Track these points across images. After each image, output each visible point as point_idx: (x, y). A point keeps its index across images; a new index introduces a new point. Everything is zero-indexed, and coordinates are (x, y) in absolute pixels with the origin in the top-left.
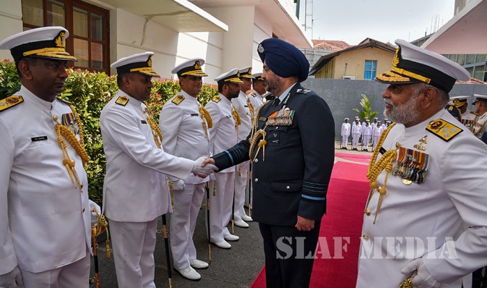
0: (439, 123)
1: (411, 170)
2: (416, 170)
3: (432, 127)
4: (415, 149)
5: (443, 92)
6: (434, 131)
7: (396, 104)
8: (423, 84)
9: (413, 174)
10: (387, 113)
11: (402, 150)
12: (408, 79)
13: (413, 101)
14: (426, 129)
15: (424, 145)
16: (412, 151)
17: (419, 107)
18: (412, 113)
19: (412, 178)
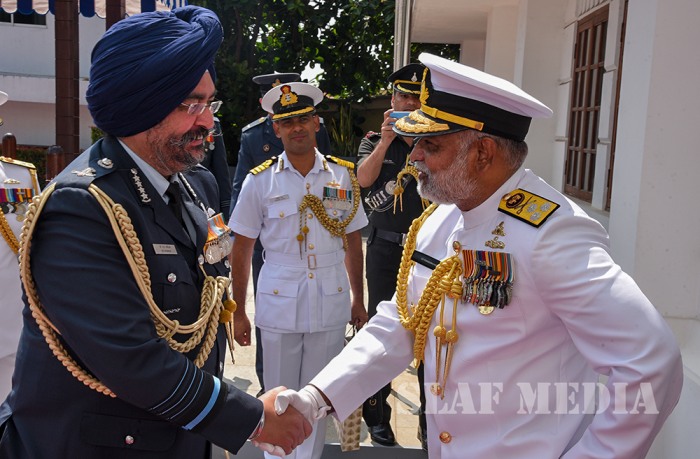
0: (519, 197)
1: (488, 287)
2: (496, 285)
3: (509, 205)
4: (487, 249)
5: (509, 142)
6: (512, 211)
7: (433, 171)
8: (473, 133)
9: (493, 294)
10: (422, 189)
11: (467, 254)
12: (445, 127)
13: (461, 162)
14: (499, 210)
15: (501, 239)
16: (484, 253)
17: (474, 172)
18: (463, 184)
19: (492, 301)
